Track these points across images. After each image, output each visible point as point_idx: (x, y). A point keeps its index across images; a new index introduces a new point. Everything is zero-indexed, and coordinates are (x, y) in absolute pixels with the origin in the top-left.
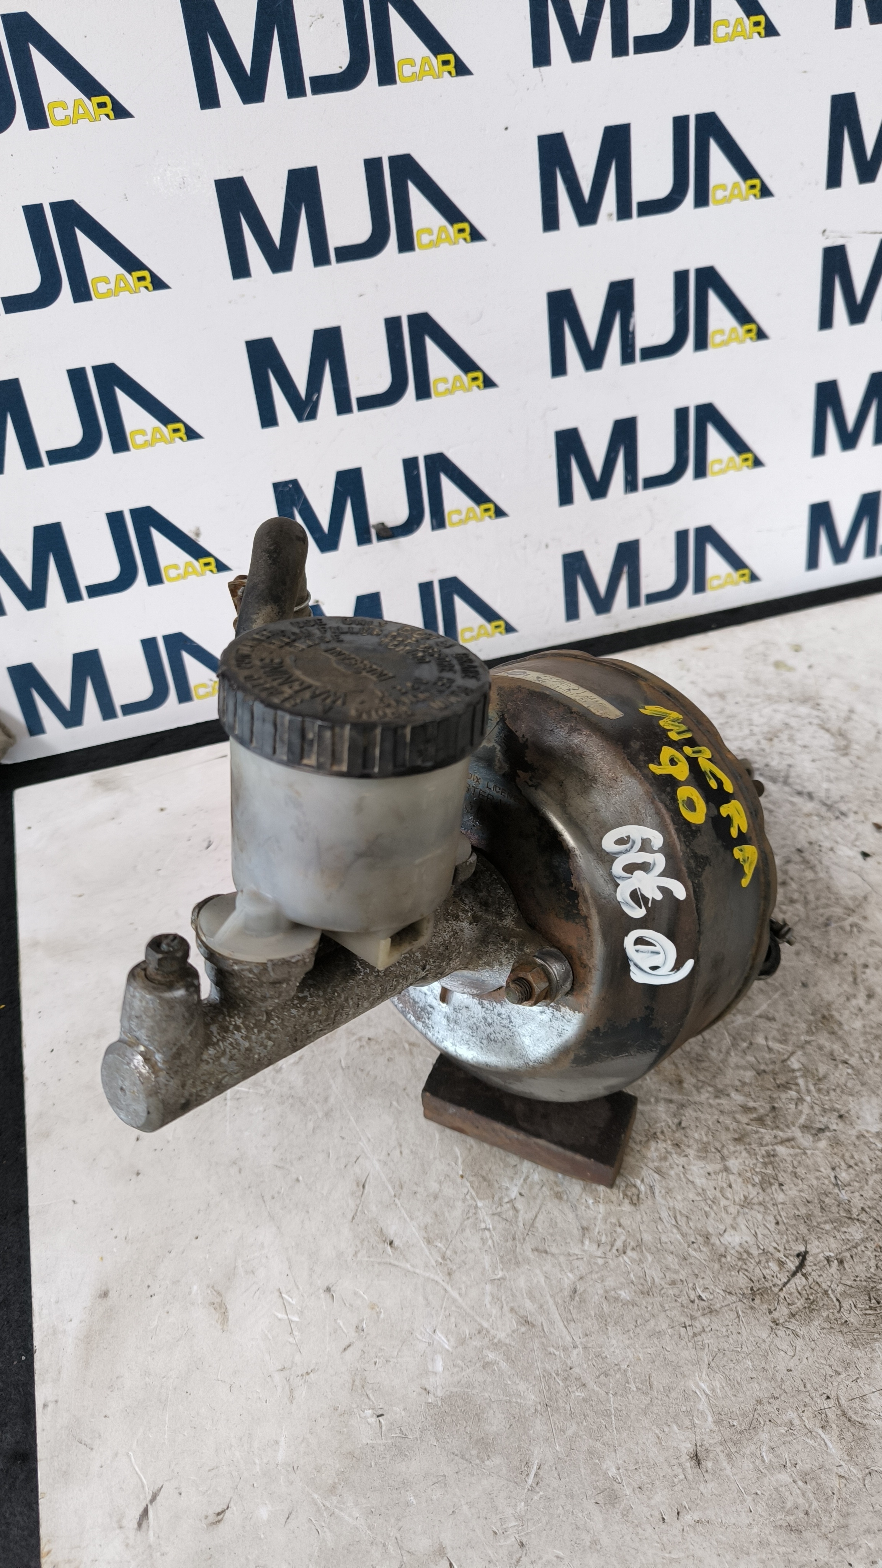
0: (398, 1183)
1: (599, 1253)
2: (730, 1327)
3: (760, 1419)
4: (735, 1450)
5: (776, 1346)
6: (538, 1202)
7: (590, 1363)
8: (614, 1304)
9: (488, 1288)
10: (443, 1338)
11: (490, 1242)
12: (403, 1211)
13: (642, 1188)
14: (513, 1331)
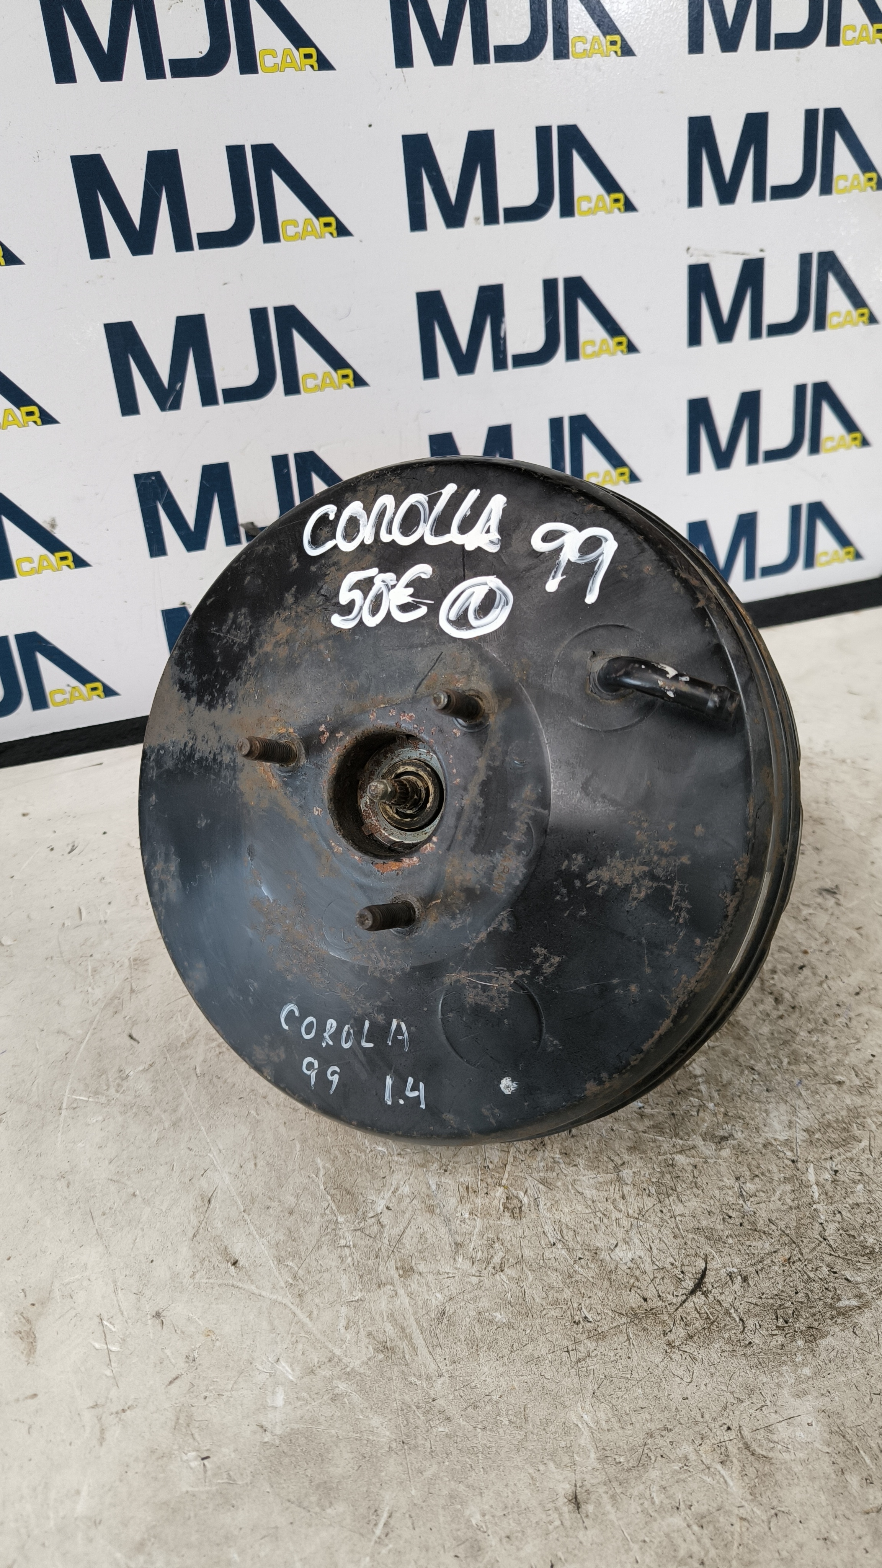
0: (249, 1197)
1: (474, 1271)
2: (619, 1351)
3: (650, 1454)
4: (621, 1490)
5: (670, 1371)
6: (407, 1215)
7: (457, 1393)
8: (488, 1327)
9: (344, 1310)
10: (287, 1368)
11: (350, 1259)
12: (252, 1228)
13: (525, 1200)
14: (369, 1359)
